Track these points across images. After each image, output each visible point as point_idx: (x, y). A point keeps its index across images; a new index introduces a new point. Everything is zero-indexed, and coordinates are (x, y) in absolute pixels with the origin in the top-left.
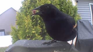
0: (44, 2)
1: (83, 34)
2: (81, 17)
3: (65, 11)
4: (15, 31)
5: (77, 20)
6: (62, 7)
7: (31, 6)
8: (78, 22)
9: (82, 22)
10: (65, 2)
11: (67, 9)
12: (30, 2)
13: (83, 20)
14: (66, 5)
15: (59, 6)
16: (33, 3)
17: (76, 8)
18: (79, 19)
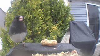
0: (36, 3)
1: (77, 37)
2: (75, 18)
3: (55, 12)
4: (4, 33)
5: (69, 21)
6: (53, 8)
7: (21, 6)
8: (71, 23)
9: (76, 23)
10: (56, 2)
11: (57, 10)
12: (20, 2)
13: (76, 21)
14: (57, 5)
15: (49, 6)
16: (23, 3)
17: (69, 8)
18: (71, 20)
